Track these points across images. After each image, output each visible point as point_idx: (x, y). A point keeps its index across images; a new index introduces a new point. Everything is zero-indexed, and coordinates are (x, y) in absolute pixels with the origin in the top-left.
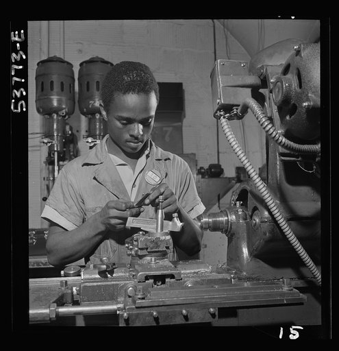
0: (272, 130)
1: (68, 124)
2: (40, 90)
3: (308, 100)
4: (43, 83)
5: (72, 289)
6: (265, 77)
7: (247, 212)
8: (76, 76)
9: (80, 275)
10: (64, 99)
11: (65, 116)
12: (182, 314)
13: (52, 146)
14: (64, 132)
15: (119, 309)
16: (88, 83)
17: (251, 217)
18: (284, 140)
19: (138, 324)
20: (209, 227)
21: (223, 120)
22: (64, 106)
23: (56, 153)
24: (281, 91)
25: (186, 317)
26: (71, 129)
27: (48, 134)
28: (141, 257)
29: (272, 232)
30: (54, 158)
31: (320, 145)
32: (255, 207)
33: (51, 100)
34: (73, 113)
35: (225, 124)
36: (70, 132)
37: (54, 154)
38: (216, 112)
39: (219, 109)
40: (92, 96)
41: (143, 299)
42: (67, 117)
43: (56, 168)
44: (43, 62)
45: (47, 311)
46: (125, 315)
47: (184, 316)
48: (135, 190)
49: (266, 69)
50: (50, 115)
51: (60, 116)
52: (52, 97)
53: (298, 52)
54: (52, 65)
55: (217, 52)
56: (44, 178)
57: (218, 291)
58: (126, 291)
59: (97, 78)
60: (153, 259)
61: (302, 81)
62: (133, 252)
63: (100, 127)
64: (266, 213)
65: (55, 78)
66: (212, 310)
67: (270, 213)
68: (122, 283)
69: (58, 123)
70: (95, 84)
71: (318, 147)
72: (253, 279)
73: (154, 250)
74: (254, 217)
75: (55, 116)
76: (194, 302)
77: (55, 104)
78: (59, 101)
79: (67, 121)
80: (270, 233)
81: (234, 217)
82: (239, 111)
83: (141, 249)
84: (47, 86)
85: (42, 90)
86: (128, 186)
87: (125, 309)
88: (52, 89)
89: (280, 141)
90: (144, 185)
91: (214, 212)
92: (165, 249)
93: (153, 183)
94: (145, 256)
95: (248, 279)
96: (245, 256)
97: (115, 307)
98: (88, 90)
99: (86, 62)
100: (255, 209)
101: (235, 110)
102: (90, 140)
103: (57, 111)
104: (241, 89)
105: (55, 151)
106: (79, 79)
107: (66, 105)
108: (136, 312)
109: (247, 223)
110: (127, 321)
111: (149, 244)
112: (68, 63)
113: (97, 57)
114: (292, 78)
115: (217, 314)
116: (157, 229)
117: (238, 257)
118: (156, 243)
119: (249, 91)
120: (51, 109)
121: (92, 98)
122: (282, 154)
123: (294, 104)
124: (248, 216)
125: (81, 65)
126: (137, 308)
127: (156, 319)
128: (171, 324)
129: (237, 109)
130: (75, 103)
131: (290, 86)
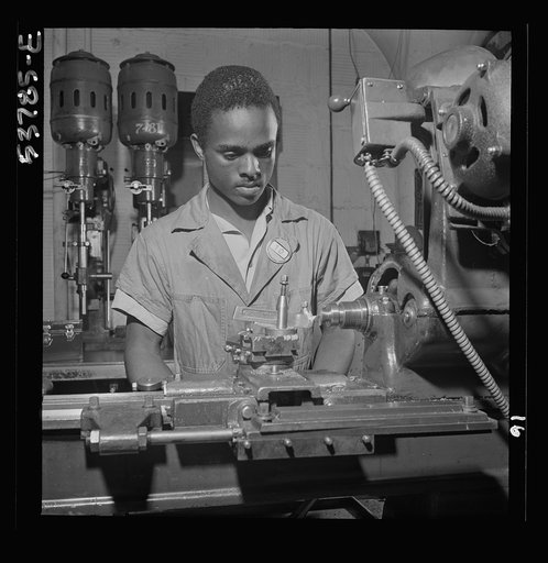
0: (443, 186)
1: (101, 159)
2: (58, 104)
3: (495, 143)
4: (62, 93)
5: (160, 408)
6: (429, 105)
7: (395, 302)
8: (115, 84)
9: (161, 389)
10: (95, 119)
11: (96, 147)
12: (325, 442)
13: (76, 193)
14: (95, 171)
15: (236, 436)
16: (134, 94)
17: (403, 308)
18: (461, 200)
19: (263, 456)
20: (340, 322)
21: (369, 168)
22: (95, 131)
23: (83, 204)
24: (456, 128)
25: (331, 448)
26: (105, 166)
27: (71, 175)
28: (255, 366)
29: (433, 330)
30: (79, 211)
31: (509, 208)
32: (409, 294)
33: (75, 121)
34: (110, 140)
35: (371, 173)
36: (104, 172)
37: (78, 206)
38: (359, 156)
39: (364, 152)
40: (141, 115)
41: (270, 421)
42: (100, 147)
43: (83, 227)
44: (62, 59)
45: (135, 437)
46: (247, 443)
47: (328, 446)
48: (252, 270)
49: (432, 93)
50: (73, 143)
51: (90, 146)
52: (77, 116)
53: (483, 73)
54: (77, 64)
55: (333, 49)
56: (64, 244)
57: (373, 412)
58: (240, 410)
59: (147, 87)
60: (274, 367)
61: (488, 115)
62: (242, 358)
63: (152, 164)
64: (426, 303)
65: (81, 86)
66: (366, 438)
67: (433, 303)
68: (233, 400)
69: (85, 157)
70: (145, 97)
71: (506, 211)
72: (403, 398)
73: (274, 355)
74: (407, 309)
75: (81, 146)
76: (341, 426)
77: (82, 127)
78: (88, 123)
79: (99, 155)
80: (431, 332)
81: (377, 308)
82: (393, 155)
83: (256, 354)
84: (69, 98)
85: (62, 104)
86: (242, 265)
87: (245, 435)
88: (77, 103)
89: (454, 201)
90: (265, 262)
91: (347, 300)
92: (290, 354)
93: (278, 260)
94: (262, 363)
95: (396, 397)
96: (391, 364)
97: (229, 433)
98: (134, 105)
99: (130, 61)
100: (408, 297)
101: (387, 153)
102: (136, 184)
103: (84, 138)
104: (396, 122)
105: (81, 201)
106: (118, 88)
107: (100, 129)
108: (261, 439)
109: (395, 318)
110: (249, 452)
111: (267, 346)
112: (103, 63)
113: (148, 53)
114: (472, 109)
115: (373, 443)
116: (278, 325)
117: (382, 366)
118: (278, 345)
119: (407, 125)
120: (75, 134)
121: (139, 118)
122: (452, 220)
123: (474, 148)
124: (397, 307)
125: (123, 65)
126: (263, 434)
127: (290, 450)
128: (310, 456)
129: (390, 152)
130: (112, 125)
131: (470, 121)
